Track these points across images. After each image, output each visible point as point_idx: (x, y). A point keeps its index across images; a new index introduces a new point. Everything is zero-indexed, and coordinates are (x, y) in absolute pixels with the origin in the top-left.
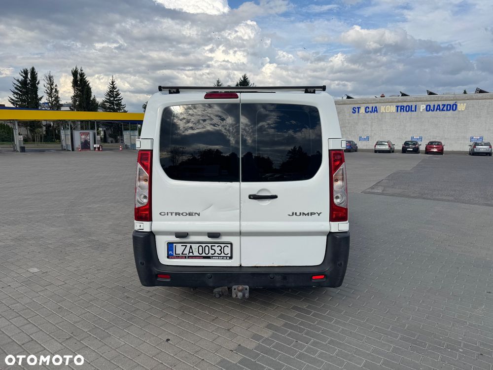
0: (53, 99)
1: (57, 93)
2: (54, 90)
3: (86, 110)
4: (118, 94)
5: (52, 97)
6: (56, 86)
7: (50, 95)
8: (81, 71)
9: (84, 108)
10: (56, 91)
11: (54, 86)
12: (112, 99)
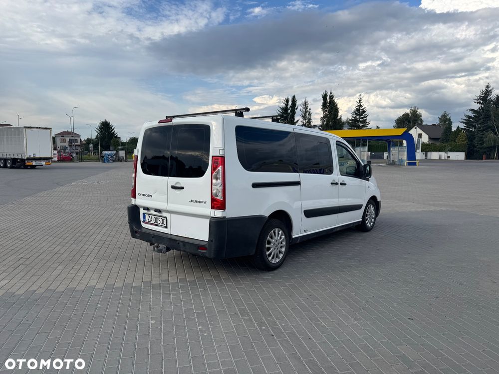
0: (307, 121)
1: (310, 116)
2: (308, 114)
3: (333, 128)
4: (364, 112)
5: (305, 120)
6: (310, 109)
7: (304, 117)
8: (331, 93)
9: (331, 127)
10: (310, 114)
11: (308, 109)
12: (357, 117)
